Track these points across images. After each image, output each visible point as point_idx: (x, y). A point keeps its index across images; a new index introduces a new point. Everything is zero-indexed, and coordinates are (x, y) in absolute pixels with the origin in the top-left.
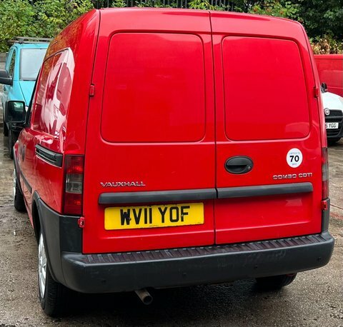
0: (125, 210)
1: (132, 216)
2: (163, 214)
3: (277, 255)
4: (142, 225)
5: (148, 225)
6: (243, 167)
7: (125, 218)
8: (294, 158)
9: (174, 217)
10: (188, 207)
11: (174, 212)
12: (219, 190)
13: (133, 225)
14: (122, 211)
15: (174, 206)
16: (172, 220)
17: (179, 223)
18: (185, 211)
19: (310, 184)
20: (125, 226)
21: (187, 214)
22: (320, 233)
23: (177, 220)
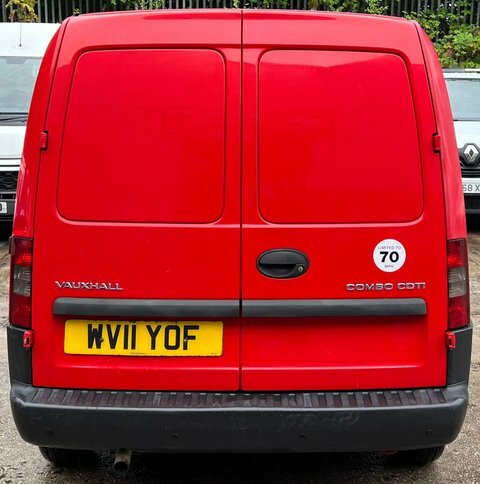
0: (95, 326)
1: (105, 335)
2: (154, 335)
3: (341, 420)
4: (119, 350)
5: (129, 352)
6: (290, 267)
7: (94, 337)
8: (390, 254)
9: (172, 342)
10: (197, 328)
11: (172, 333)
12: (245, 303)
13: (105, 349)
14: (90, 326)
15: (173, 324)
16: (167, 347)
17: (181, 352)
18: (191, 333)
19: (422, 301)
20: (94, 351)
21: (193, 338)
22: (445, 387)
23: (176, 347)
